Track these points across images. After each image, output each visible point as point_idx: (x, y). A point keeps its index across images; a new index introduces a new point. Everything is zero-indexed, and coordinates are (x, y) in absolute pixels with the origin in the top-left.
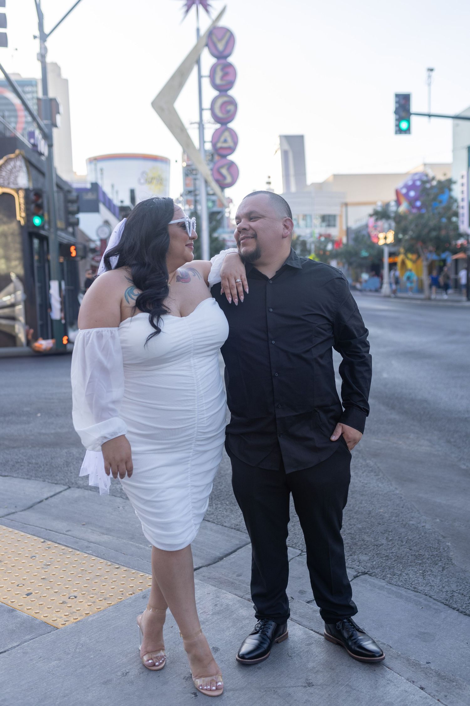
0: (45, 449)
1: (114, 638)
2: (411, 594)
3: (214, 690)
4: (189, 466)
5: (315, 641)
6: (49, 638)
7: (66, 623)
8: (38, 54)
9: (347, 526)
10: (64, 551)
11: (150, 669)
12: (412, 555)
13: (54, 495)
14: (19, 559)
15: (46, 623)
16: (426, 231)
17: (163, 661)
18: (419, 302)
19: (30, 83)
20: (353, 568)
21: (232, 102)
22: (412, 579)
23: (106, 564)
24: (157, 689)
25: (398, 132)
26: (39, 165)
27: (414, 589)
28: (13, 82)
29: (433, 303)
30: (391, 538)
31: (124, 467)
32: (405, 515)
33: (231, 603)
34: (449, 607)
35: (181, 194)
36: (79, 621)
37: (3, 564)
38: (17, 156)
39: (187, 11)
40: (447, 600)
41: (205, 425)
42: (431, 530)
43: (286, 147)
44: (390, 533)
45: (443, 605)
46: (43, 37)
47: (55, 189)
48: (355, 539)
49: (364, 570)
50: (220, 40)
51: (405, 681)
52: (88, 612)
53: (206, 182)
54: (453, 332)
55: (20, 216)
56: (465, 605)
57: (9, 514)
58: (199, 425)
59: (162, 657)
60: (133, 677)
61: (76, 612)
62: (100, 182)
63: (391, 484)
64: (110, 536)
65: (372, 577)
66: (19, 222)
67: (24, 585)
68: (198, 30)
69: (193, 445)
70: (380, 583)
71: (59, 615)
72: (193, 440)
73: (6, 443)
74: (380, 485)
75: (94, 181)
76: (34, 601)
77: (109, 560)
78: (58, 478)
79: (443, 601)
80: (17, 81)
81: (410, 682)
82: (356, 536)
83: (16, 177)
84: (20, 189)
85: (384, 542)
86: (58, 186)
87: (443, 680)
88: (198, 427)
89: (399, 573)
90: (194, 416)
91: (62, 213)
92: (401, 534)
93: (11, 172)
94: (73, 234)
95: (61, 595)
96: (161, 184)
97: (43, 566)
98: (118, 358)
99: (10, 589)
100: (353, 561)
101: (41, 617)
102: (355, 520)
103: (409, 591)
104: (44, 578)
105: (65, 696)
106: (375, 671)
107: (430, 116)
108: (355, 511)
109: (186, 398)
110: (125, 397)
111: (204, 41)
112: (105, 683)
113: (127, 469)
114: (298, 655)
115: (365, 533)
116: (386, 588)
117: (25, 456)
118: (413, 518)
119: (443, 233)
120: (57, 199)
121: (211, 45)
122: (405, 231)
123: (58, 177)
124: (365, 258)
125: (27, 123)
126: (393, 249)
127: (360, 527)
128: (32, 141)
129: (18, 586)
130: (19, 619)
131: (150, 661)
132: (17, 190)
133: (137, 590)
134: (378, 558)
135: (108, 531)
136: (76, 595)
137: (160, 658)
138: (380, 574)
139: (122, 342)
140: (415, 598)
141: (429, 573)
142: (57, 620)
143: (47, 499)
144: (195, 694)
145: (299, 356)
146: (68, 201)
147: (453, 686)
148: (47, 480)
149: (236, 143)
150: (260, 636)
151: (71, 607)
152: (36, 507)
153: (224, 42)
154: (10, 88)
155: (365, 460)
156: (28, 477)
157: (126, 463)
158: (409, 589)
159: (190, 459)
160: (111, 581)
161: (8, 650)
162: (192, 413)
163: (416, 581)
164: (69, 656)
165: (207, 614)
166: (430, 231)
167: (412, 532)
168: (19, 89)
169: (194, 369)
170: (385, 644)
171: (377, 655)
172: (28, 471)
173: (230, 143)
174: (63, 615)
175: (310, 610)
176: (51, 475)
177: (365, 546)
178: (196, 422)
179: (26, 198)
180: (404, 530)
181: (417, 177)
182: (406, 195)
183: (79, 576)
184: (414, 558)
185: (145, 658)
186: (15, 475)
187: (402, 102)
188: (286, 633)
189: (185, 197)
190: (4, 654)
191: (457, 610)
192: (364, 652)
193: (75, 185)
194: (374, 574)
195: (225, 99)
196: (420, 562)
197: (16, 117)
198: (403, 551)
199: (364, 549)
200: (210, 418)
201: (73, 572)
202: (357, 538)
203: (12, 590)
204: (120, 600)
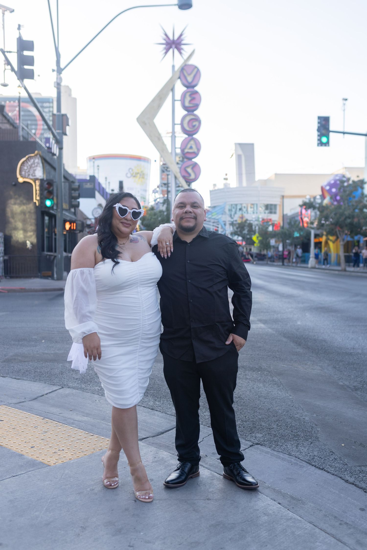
0: (47, 363)
1: (86, 472)
2: (286, 457)
3: (147, 499)
4: (137, 355)
5: (217, 478)
6: (45, 470)
7: (56, 463)
8: (55, 82)
9: (251, 417)
10: (57, 424)
11: (108, 487)
12: (292, 435)
13: (52, 392)
14: (27, 428)
15: (43, 463)
16: (342, 218)
17: (117, 484)
18: (337, 272)
19: (48, 100)
20: (250, 441)
21: (197, 119)
22: (289, 448)
23: (85, 433)
24: (111, 497)
25: (320, 145)
26: (51, 162)
27: (288, 454)
28: (34, 99)
29: (347, 273)
30: (280, 425)
31: (96, 351)
32: (293, 411)
33: (165, 457)
34: (310, 464)
35: (158, 185)
36: (65, 462)
37: (16, 430)
38: (36, 155)
39: (166, 53)
40: (309, 460)
41: (147, 329)
42: (308, 421)
43: (240, 152)
44: (280, 422)
45: (306, 463)
46: (60, 71)
47: (63, 180)
48: (255, 424)
49: (257, 442)
50: (189, 74)
51: (269, 499)
52: (71, 458)
53: (176, 178)
54: (357, 295)
55: (36, 199)
56: (320, 464)
57: (20, 403)
58: (143, 329)
59: (116, 481)
60: (97, 491)
61: (63, 458)
62: (96, 176)
63: (287, 393)
64: (89, 417)
65: (262, 446)
66: (35, 203)
67: (29, 442)
68: (173, 67)
69: (139, 342)
70: (267, 450)
71: (51, 459)
72: (139, 338)
73: (20, 358)
74: (279, 393)
75: (92, 174)
76: (36, 451)
77: (87, 431)
78: (55, 381)
79: (306, 461)
80: (36, 99)
81: (273, 500)
82: (256, 423)
83: (35, 170)
84: (37, 179)
85: (275, 426)
86: (65, 177)
87: (294, 500)
88: (142, 330)
89: (281, 444)
90: (140, 323)
91: (67, 197)
92: (288, 422)
93: (31, 167)
94: (75, 214)
95: (54, 449)
96: (143, 178)
97: (42, 433)
98: (93, 286)
99: (20, 444)
100: (251, 437)
101: (40, 460)
102: (258, 413)
103: (285, 455)
104: (43, 439)
105: (53, 499)
106: (251, 494)
107: (344, 133)
108: (259, 408)
109: (135, 311)
110: (98, 312)
111: (178, 75)
112: (79, 493)
113: (97, 354)
114: (204, 484)
115: (263, 421)
116: (270, 453)
117: (33, 367)
118: (298, 413)
119: (356, 220)
120: (64, 187)
121: (182, 77)
122: (327, 219)
123: (65, 170)
124: (297, 238)
125: (44, 129)
126: (318, 232)
127: (260, 417)
128: (48, 145)
129: (25, 442)
130: (26, 460)
131: (108, 483)
132: (35, 180)
133: (104, 448)
134: (268, 436)
135: (88, 415)
136: (63, 449)
137: (115, 482)
138: (268, 445)
139: (96, 277)
140: (289, 459)
141: (301, 445)
142: (50, 461)
143: (46, 394)
144: (135, 501)
145: (205, 290)
146: (72, 189)
147: (299, 503)
148: (47, 382)
149: (199, 150)
150: (180, 471)
151: (60, 455)
152: (39, 399)
153: (192, 76)
154: (32, 104)
155: (272, 377)
156: (34, 380)
157: (97, 349)
158: (285, 454)
159: (138, 351)
160: (87, 442)
161: (18, 475)
162: (139, 321)
163: (291, 450)
164: (57, 480)
165: (149, 462)
166: (345, 219)
167: (295, 422)
168: (39, 105)
169: (140, 294)
170: (261, 481)
171: (254, 484)
172: (34, 376)
173: (195, 150)
174: (54, 459)
175: (217, 462)
176: (50, 380)
177: (261, 429)
178: (141, 326)
179: (41, 186)
180: (290, 420)
181: (337, 178)
182: (329, 191)
183: (66, 439)
184: (293, 436)
185: (105, 481)
186: (25, 379)
187: (323, 122)
188: (198, 472)
189: (161, 188)
190: (16, 477)
191: (314, 466)
192: (245, 482)
193: (78, 177)
194: (264, 445)
195: (192, 117)
196: (296, 439)
197: (36, 125)
198: (287, 432)
199: (260, 430)
200: (150, 325)
201: (62, 437)
202: (257, 424)
203: (22, 444)
204: (92, 453)
